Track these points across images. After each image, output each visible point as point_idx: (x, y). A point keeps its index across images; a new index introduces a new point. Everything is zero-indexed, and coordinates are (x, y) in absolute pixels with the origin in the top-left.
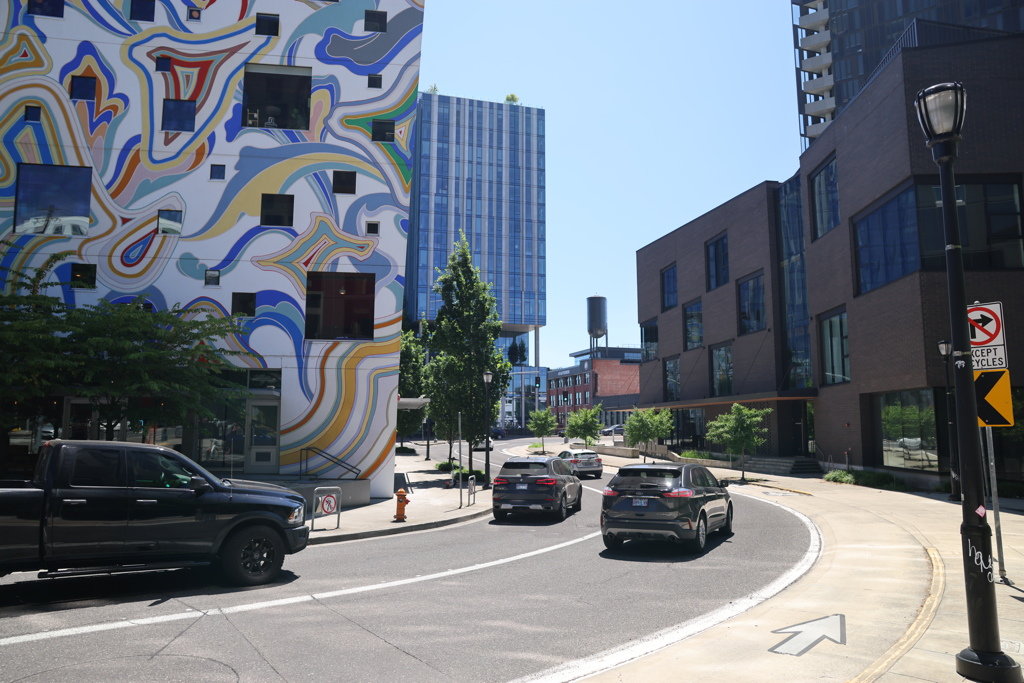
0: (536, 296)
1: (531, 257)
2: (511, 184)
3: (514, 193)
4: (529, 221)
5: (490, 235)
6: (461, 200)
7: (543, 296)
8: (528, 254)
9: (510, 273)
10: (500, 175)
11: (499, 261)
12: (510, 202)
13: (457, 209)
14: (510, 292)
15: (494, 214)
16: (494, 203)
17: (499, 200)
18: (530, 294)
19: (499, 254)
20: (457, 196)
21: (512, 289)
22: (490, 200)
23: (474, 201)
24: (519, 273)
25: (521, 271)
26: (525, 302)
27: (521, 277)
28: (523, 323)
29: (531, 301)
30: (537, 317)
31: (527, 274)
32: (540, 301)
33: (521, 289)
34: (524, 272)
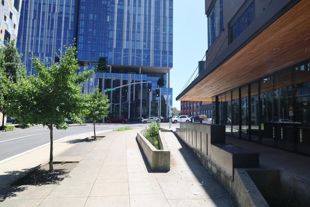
0: (168, 53)
1: (165, 34)
4: (165, 17)
5: (145, 24)
6: (130, 7)
7: (171, 53)
9: (155, 42)
11: (149, 36)
12: (156, 8)
13: (128, 11)
14: (155, 51)
15: (147, 14)
16: (147, 9)
17: (150, 7)
18: (164, 52)
19: (149, 33)
20: (128, 5)
21: (156, 49)
22: (145, 7)
23: (137, 7)
24: (159, 42)
25: (160, 41)
26: (162, 56)
27: (160, 44)
28: (161, 66)
29: (165, 55)
30: (168, 64)
31: (163, 43)
32: (170, 56)
33: (160, 50)
34: (162, 41)
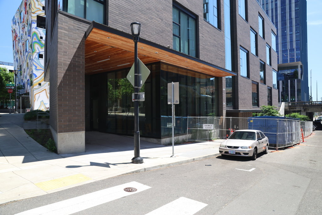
0: (295, 50)
1: (292, 34)
2: (281, 6)
3: (283, 10)
8: (290, 33)
9: (282, 43)
10: (276, 5)
12: (282, 14)
14: (283, 51)
16: (274, 17)
18: (292, 50)
24: (286, 43)
25: (287, 41)
26: (290, 54)
27: (287, 43)
28: (289, 62)
29: (293, 52)
30: (295, 59)
31: (290, 42)
32: (297, 52)
33: (287, 48)
34: (289, 41)
